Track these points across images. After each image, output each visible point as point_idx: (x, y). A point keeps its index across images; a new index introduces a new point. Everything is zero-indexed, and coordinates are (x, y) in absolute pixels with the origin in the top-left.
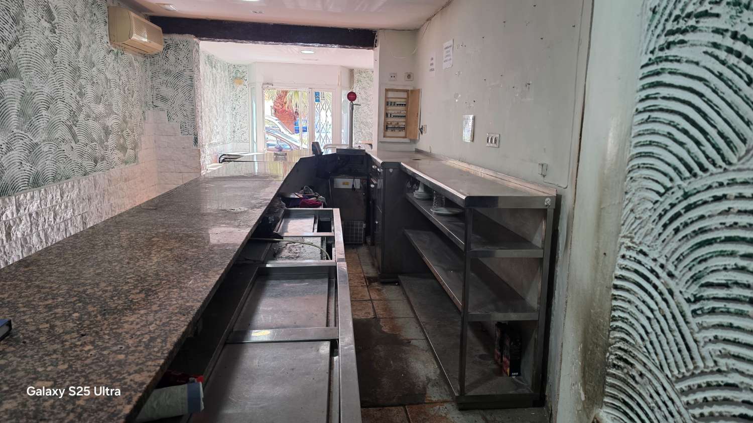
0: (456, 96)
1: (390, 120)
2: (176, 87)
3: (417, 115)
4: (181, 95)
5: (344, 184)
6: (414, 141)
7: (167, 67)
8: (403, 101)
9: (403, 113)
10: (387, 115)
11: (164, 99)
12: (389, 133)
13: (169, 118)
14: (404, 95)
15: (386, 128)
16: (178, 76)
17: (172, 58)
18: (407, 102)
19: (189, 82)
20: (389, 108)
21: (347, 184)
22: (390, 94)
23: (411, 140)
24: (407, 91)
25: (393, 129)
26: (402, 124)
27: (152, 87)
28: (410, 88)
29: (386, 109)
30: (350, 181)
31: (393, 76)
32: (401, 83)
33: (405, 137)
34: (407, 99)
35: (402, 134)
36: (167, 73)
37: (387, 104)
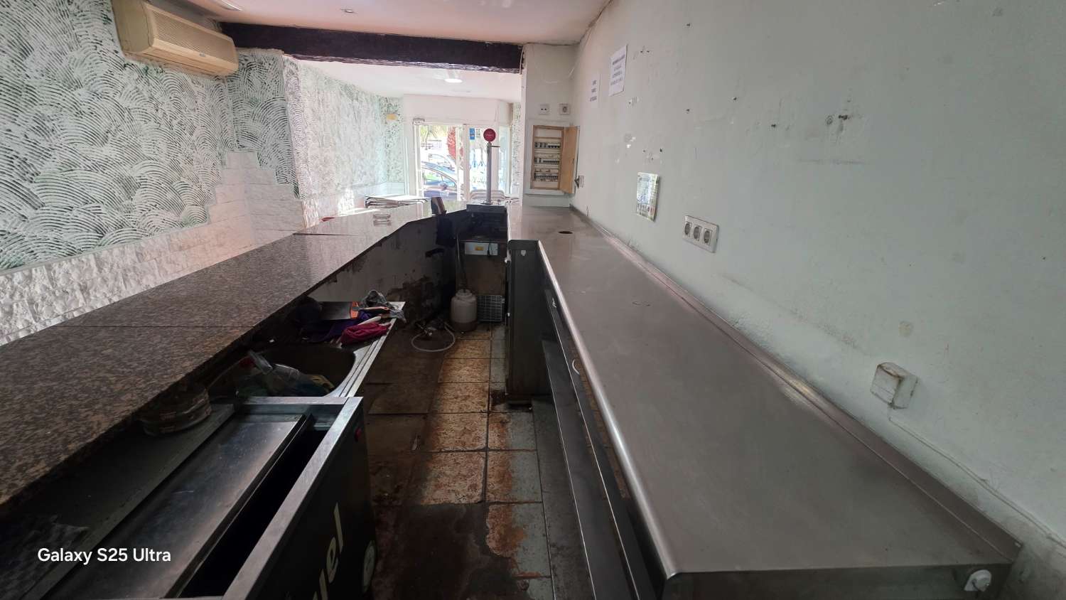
0: (627, 139)
1: (539, 166)
2: (265, 122)
3: (573, 161)
4: (273, 132)
5: (477, 249)
6: (569, 194)
7: (251, 94)
8: (556, 142)
9: (556, 158)
10: (535, 160)
11: (252, 137)
12: (538, 183)
13: (261, 162)
14: (558, 134)
15: (535, 177)
16: (267, 106)
17: (256, 81)
18: (562, 143)
19: (281, 115)
20: (539, 151)
21: (481, 249)
22: (540, 133)
23: (565, 193)
24: (561, 129)
25: (543, 178)
26: (554, 172)
27: (235, 122)
28: (566, 125)
29: (534, 152)
30: (485, 245)
31: (545, 109)
32: (554, 118)
33: (558, 189)
34: (562, 139)
35: (554, 184)
36: (253, 102)
37: (536, 145)
